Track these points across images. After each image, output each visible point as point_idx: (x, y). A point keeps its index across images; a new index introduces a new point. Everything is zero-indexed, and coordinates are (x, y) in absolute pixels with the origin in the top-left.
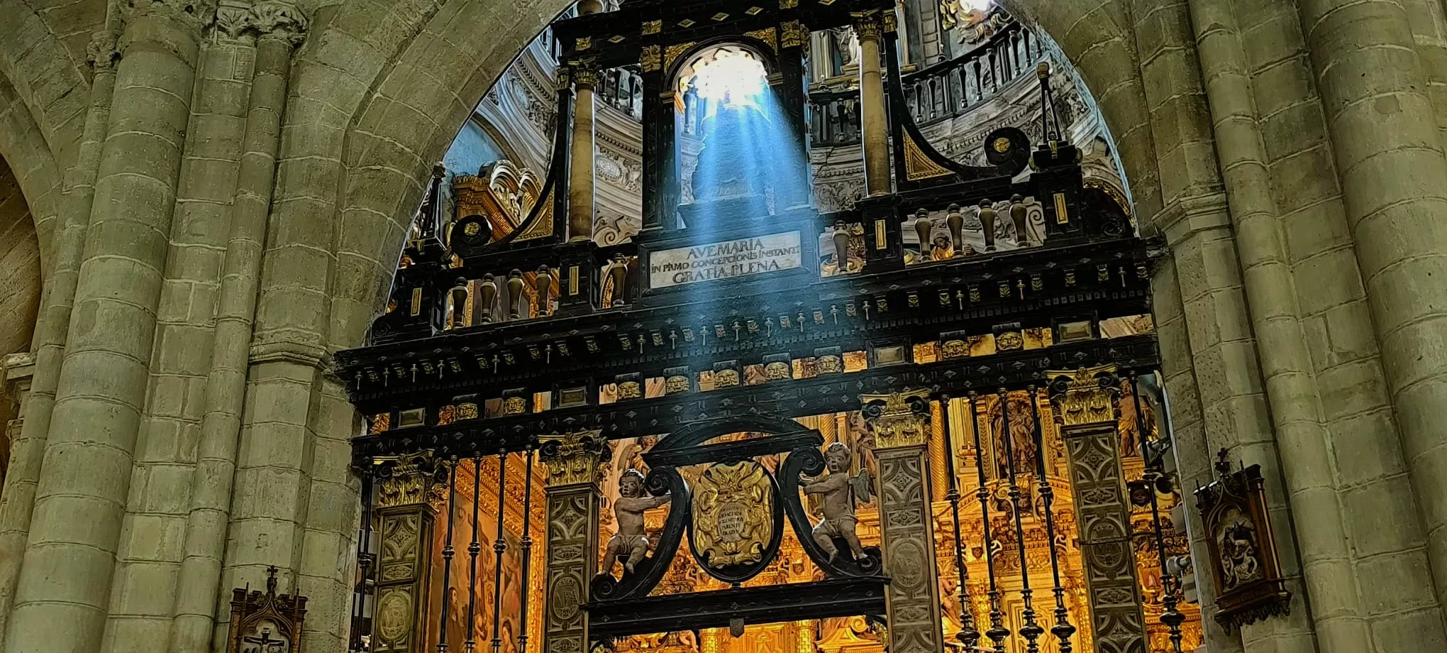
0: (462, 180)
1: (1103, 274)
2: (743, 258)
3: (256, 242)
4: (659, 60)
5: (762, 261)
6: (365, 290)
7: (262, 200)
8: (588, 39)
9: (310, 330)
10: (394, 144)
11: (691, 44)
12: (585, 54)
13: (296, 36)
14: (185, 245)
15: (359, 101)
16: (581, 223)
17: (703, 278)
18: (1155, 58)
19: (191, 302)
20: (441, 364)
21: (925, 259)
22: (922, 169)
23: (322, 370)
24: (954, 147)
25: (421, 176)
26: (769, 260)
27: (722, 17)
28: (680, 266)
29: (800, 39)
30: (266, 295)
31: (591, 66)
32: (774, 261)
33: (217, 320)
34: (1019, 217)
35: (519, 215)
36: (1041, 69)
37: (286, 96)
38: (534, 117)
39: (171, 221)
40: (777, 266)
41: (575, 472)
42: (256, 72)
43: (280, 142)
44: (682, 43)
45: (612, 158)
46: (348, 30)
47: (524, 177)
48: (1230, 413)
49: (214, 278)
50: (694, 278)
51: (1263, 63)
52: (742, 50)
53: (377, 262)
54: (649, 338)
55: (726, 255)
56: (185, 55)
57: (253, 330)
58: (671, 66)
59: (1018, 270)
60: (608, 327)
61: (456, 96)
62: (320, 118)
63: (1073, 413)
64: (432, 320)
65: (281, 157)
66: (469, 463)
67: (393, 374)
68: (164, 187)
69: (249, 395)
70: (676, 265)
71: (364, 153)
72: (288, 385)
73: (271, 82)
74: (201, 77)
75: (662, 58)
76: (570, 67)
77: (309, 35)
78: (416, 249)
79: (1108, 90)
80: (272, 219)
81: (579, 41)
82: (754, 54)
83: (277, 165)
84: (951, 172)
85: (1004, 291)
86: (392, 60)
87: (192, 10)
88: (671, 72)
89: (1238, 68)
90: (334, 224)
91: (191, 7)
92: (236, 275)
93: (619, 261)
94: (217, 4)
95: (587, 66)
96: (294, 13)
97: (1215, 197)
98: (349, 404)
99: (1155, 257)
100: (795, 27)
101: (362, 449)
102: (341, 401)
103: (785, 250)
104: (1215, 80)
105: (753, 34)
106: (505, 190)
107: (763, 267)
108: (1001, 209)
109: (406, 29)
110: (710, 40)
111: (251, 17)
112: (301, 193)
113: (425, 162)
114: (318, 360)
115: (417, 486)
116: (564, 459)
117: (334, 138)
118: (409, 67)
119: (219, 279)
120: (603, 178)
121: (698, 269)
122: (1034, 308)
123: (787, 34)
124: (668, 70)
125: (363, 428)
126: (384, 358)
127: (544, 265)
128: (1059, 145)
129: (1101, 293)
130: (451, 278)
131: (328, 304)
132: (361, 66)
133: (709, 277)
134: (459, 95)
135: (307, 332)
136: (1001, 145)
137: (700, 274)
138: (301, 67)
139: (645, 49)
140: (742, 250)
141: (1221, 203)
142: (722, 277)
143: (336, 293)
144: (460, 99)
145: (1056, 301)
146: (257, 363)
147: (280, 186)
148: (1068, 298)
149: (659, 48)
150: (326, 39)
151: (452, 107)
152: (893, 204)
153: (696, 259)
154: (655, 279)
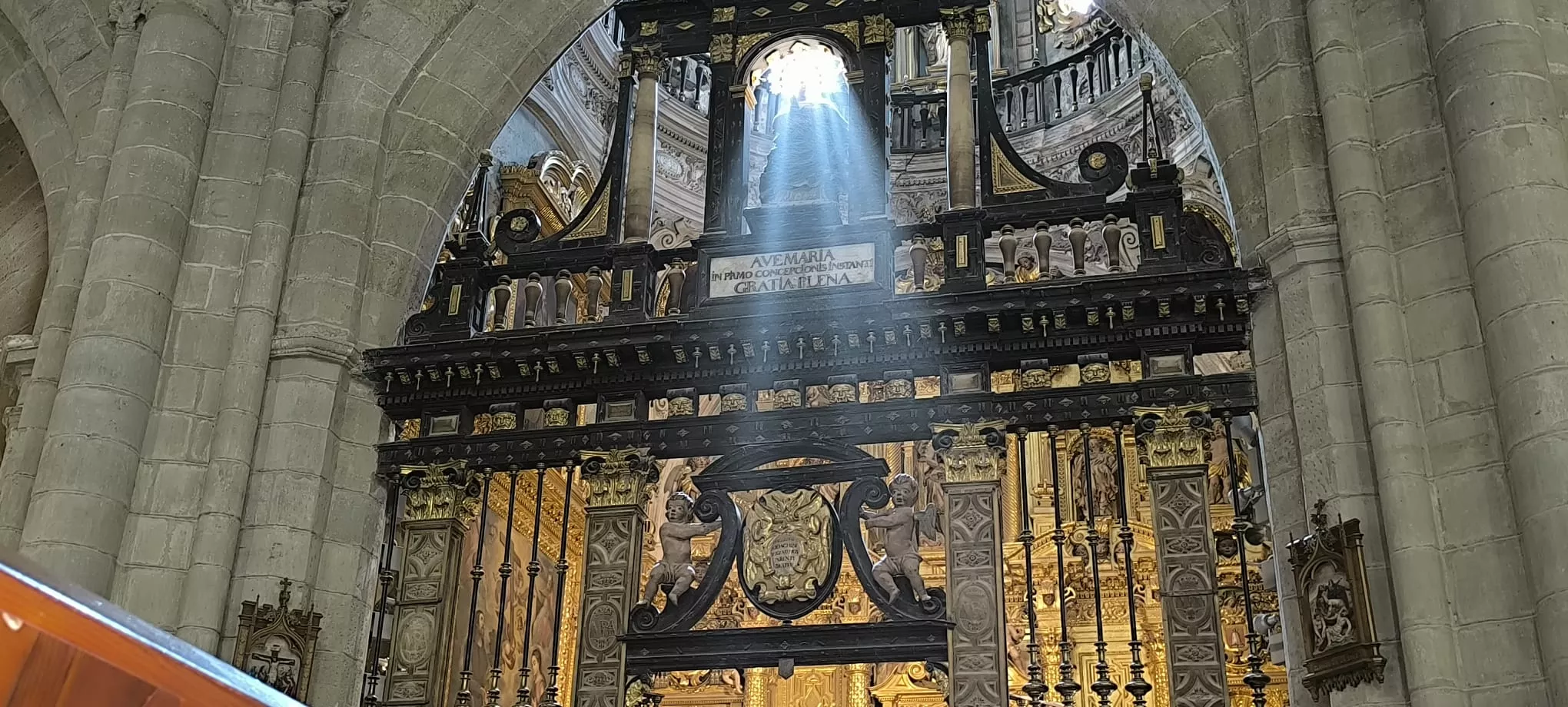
0: (510, 171)
1: (1201, 306)
2: (811, 269)
3: (284, 227)
4: (731, 51)
5: (832, 274)
6: (400, 285)
7: (293, 182)
8: (654, 24)
9: (338, 325)
10: (438, 128)
11: (766, 34)
12: (650, 39)
14: (206, 226)
15: (403, 79)
16: (637, 223)
17: (767, 289)
18: (1268, 74)
19: (211, 288)
20: (479, 369)
21: (1007, 280)
22: (1010, 182)
23: (349, 369)
24: (1045, 160)
25: (467, 164)
26: (839, 273)
27: (800, 7)
28: (743, 275)
29: (884, 35)
30: (292, 285)
31: (657, 53)
32: (845, 274)
33: (238, 309)
34: (1113, 241)
35: (570, 211)
36: (1144, 80)
37: (323, 72)
38: (591, 106)
39: (193, 200)
40: (848, 281)
41: (619, 493)
42: (292, 42)
43: (314, 119)
44: (757, 33)
45: (674, 154)
47: (578, 171)
48: (1330, 464)
49: (236, 263)
50: (757, 289)
51: (1385, 86)
52: (821, 44)
53: (414, 255)
54: (706, 352)
55: (793, 265)
56: (215, 20)
57: (277, 321)
58: (743, 57)
59: (1109, 296)
60: (662, 337)
61: (508, 78)
62: (360, 95)
63: (1159, 453)
64: (471, 321)
65: (315, 136)
66: (504, 477)
67: (426, 376)
68: (187, 162)
69: (268, 392)
70: (739, 273)
71: (406, 136)
72: (311, 384)
73: (308, 53)
74: (232, 44)
75: (734, 48)
76: (633, 53)
78: (457, 242)
79: (1215, 106)
80: (303, 202)
81: (645, 25)
82: (834, 48)
83: (310, 144)
84: (1041, 187)
85: (1092, 318)
86: (440, 36)
88: (742, 65)
89: (1356, 89)
90: (369, 211)
92: (261, 261)
93: (677, 267)
97: (1326, 227)
98: (377, 407)
99: (1257, 290)
100: (879, 22)
101: (390, 456)
102: (368, 403)
103: (858, 263)
104: (1331, 102)
105: (834, 27)
106: (557, 183)
107: (833, 280)
108: (1093, 231)
110: (787, 31)
112: (335, 176)
113: (472, 149)
114: (346, 358)
115: (447, 500)
116: (608, 478)
117: (373, 118)
118: (458, 44)
119: (242, 265)
120: (663, 176)
121: (762, 279)
122: (1124, 338)
123: (871, 29)
124: (740, 62)
125: (391, 434)
126: (417, 359)
127: (595, 267)
128: (1158, 163)
129: (1196, 325)
130: (493, 277)
131: (358, 297)
132: (406, 41)
133: (773, 289)
134: (512, 77)
135: (335, 327)
136: (1096, 160)
137: (764, 284)
138: (341, 39)
139: (716, 37)
140: (810, 261)
141: (1332, 235)
142: (788, 289)
143: (368, 286)
144: (512, 82)
145: (1148, 332)
146: (279, 358)
147: (313, 167)
148: (1161, 329)
149: (731, 37)
150: (370, 10)
151: (503, 91)
152: (976, 218)
153: (760, 269)
154: (714, 288)
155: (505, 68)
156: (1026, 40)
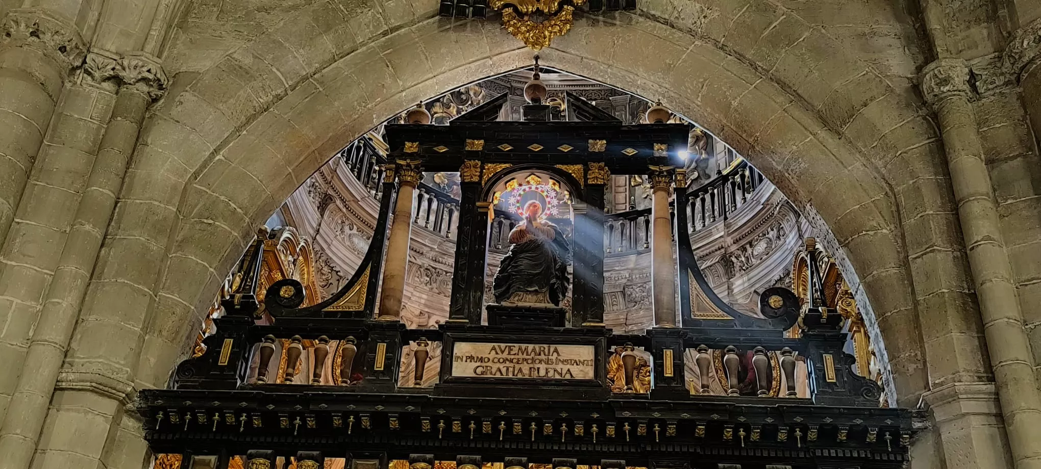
1: (872, 437)
2: (540, 362)
4: (478, 174)
5: (559, 367)
6: (177, 333)
7: (98, 234)
8: (416, 144)
9: (122, 365)
10: (228, 203)
11: (507, 165)
12: (412, 156)
13: (155, 92)
14: (13, 263)
15: (203, 160)
16: (391, 304)
17: (502, 374)
18: (925, 254)
19: (9, 319)
20: (243, 418)
21: (704, 392)
22: (705, 310)
23: (124, 405)
25: (246, 235)
26: (565, 368)
27: (537, 148)
28: (481, 360)
29: (603, 179)
30: (84, 324)
31: (417, 167)
32: (569, 370)
33: (31, 342)
34: (789, 368)
36: (810, 242)
37: (136, 144)
38: (312, 195)
39: (5, 238)
40: (571, 375)
42: (113, 116)
43: (123, 183)
44: (500, 163)
46: (204, 95)
47: (302, 244)
49: (37, 300)
50: (493, 373)
51: (1029, 277)
52: (551, 178)
53: (193, 308)
54: (449, 425)
55: (525, 356)
56: (50, 89)
57: (66, 356)
58: (488, 180)
59: (798, 419)
60: (413, 408)
61: (290, 171)
62: (165, 168)
64: (237, 371)
65: (121, 197)
67: (195, 419)
68: (6, 206)
69: (48, 421)
70: (478, 357)
71: (199, 206)
72: (90, 416)
73: (125, 127)
74: (60, 111)
75: (481, 172)
76: (396, 164)
77: (166, 94)
78: (233, 302)
79: (875, 272)
80: (103, 252)
81: (408, 144)
82: (562, 183)
83: (116, 203)
84: (731, 318)
85: (782, 436)
86: (238, 130)
87: (65, 51)
88: (487, 186)
90: (161, 266)
91: (65, 47)
92: (60, 301)
93: (423, 345)
94: (89, 51)
95: (413, 167)
96: (158, 72)
97: (985, 387)
98: (143, 440)
99: (919, 429)
100: (601, 168)
102: (136, 436)
103: (580, 361)
104: (988, 284)
105: (563, 167)
107: (559, 373)
109: (257, 105)
110: (525, 165)
111: (118, 67)
112: (135, 233)
113: (252, 224)
114: (124, 395)
117: (174, 188)
118: (253, 137)
119: (41, 300)
121: (498, 365)
122: (805, 455)
123: (593, 173)
124: (486, 184)
125: (151, 465)
126: (189, 403)
127: (351, 337)
128: (829, 311)
129: (865, 451)
130: (259, 334)
131: (141, 339)
132: (211, 129)
133: (507, 374)
134: (293, 170)
135: (117, 366)
136: (775, 301)
137: (499, 370)
138: (154, 120)
139: (468, 162)
140: (540, 354)
141: (990, 393)
142: (520, 376)
143: (150, 332)
144: (293, 174)
145: (826, 453)
146: (63, 389)
147: (116, 223)
148: (836, 451)
149: (479, 163)
150: (182, 100)
151: (285, 180)
152: (680, 337)
153: (497, 356)
154: (456, 367)
155: (289, 163)
156: (622, 189)
